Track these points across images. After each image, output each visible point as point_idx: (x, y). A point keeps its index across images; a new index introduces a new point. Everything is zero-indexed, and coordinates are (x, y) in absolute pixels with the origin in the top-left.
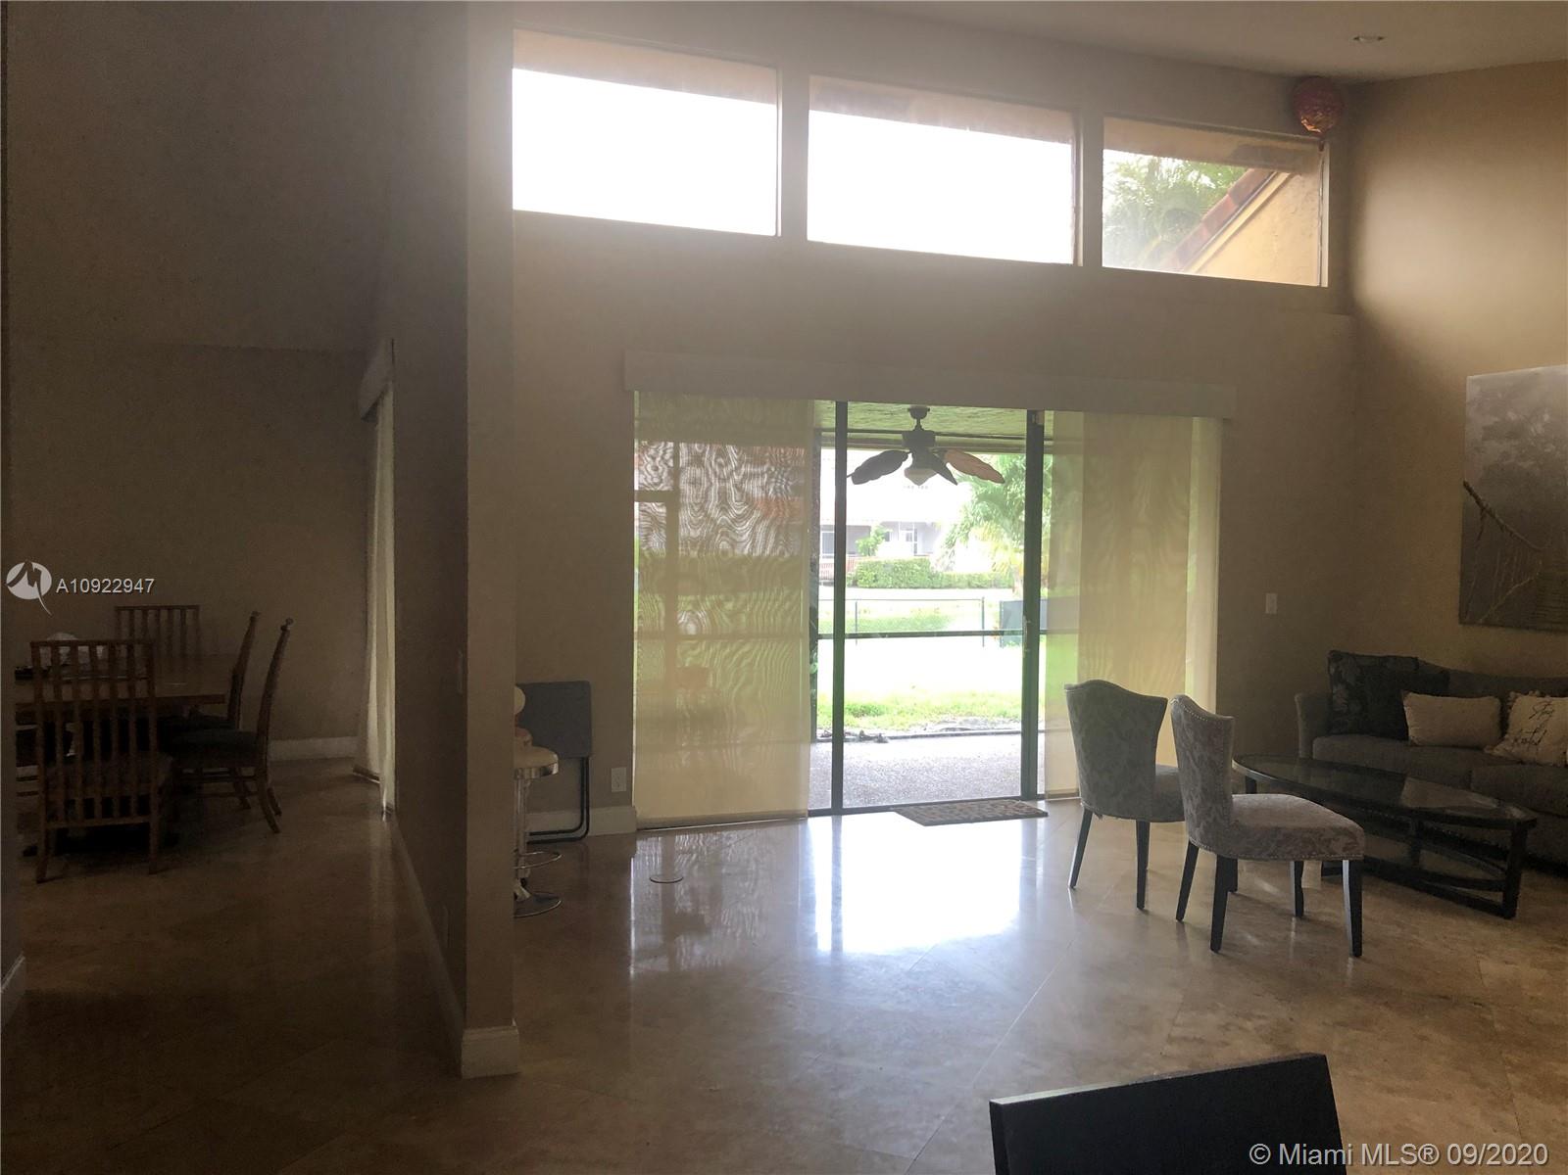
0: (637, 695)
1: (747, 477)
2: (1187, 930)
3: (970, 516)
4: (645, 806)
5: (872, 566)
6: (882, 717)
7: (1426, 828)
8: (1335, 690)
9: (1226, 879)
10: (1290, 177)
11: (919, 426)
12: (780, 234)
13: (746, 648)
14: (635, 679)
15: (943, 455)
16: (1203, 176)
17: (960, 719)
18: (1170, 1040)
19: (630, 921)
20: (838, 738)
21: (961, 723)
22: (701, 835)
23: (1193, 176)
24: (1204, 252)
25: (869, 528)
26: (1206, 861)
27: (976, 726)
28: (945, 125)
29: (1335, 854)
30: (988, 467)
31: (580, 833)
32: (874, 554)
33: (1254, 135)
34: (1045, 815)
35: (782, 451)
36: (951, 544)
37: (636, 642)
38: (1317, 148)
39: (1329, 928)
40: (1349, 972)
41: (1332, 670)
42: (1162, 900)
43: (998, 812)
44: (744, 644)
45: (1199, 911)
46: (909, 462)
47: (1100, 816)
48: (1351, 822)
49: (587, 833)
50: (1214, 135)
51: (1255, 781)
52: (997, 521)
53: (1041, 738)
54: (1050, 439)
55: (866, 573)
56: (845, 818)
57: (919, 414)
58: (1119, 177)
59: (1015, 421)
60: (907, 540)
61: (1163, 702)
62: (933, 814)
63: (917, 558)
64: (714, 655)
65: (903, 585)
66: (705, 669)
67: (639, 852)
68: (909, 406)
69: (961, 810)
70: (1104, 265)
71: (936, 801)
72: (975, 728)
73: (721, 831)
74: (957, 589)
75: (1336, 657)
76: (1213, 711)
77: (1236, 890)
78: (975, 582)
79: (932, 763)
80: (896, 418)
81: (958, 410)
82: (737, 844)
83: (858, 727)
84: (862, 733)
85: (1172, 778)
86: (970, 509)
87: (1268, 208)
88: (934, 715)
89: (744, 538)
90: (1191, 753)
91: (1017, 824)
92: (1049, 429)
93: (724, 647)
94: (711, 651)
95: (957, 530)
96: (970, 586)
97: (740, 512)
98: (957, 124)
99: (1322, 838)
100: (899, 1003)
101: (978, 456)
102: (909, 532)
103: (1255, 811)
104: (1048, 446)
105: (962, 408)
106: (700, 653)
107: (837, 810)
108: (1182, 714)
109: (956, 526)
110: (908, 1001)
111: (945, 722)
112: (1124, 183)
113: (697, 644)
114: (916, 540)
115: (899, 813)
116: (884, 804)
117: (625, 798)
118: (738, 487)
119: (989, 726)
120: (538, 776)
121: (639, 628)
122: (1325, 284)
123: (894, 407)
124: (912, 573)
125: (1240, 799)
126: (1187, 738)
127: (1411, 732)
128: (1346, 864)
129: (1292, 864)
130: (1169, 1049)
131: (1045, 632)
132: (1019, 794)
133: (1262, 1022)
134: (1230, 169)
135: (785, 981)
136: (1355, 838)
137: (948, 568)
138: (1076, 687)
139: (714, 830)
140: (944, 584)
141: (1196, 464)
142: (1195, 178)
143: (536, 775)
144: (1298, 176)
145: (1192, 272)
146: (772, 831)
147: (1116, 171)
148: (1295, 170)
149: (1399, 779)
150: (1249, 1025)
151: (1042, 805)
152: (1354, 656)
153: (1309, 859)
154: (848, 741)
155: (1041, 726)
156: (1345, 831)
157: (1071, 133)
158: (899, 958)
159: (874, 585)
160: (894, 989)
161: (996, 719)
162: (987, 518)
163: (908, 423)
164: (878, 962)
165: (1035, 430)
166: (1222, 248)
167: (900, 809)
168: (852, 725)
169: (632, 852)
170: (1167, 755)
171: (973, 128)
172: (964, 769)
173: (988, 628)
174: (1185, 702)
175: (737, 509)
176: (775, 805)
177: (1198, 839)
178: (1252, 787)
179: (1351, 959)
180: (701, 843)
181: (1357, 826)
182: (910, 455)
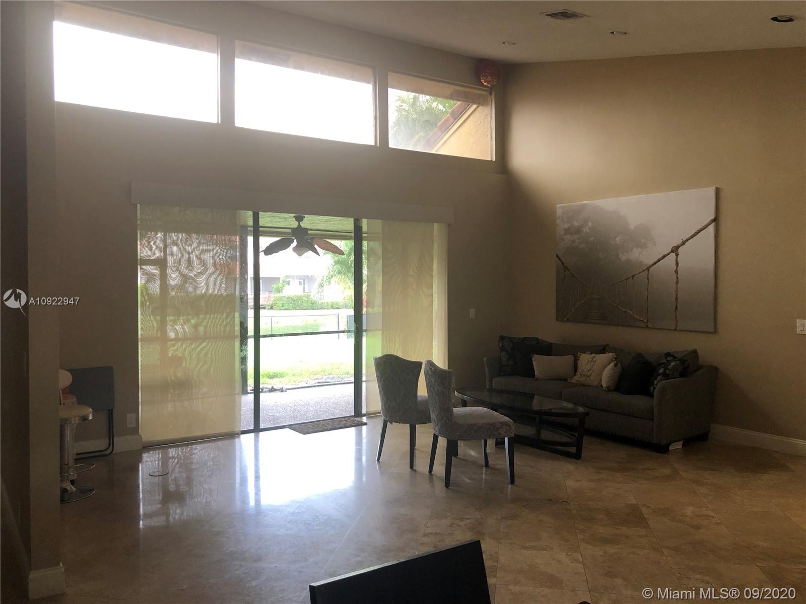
0: (141, 373)
1: (203, 251)
2: (435, 478)
3: (331, 272)
4: (147, 433)
5: (281, 299)
6: (284, 378)
7: (543, 419)
8: (502, 354)
9: (452, 450)
10: (477, 107)
11: (299, 225)
12: (220, 122)
13: (204, 345)
14: (140, 364)
15: (313, 241)
16: (439, 105)
17: (325, 377)
18: (425, 535)
19: (139, 499)
20: (257, 391)
21: (326, 379)
22: (180, 448)
23: (434, 105)
24: (438, 142)
25: (279, 279)
26: (442, 442)
27: (333, 380)
28: (308, 71)
29: (501, 435)
30: (336, 247)
31: (108, 452)
32: (282, 292)
33: (459, 85)
34: (366, 424)
35: (223, 238)
36: (321, 286)
37: (140, 343)
38: (488, 93)
39: (501, 471)
40: (509, 493)
41: (500, 345)
42: (422, 465)
43: (342, 425)
44: (203, 342)
45: (440, 468)
46: (295, 244)
47: (391, 423)
48: (507, 419)
49: (113, 451)
50: (442, 84)
51: (466, 401)
52: (344, 274)
53: (364, 385)
54: (366, 233)
55: (278, 302)
56: (261, 434)
57: (299, 219)
58: (399, 103)
59: (348, 224)
60: (300, 285)
61: (420, 364)
62: (308, 428)
63: (305, 294)
64: (185, 349)
65: (297, 308)
66: (180, 357)
67: (144, 460)
68: (294, 215)
69: (323, 425)
70: (389, 146)
71: (311, 421)
72: (333, 381)
73: (192, 445)
74: (326, 310)
75: (502, 338)
76: (446, 368)
77: (457, 455)
78: (334, 306)
79: (310, 401)
80: (287, 221)
81: (320, 217)
82: (200, 452)
83: (271, 384)
84: (272, 387)
85: (425, 402)
86: (331, 269)
87: (468, 121)
88: (312, 376)
89: (203, 284)
90: (434, 388)
91: (353, 430)
92: (365, 228)
93: (191, 344)
94: (184, 346)
95: (325, 279)
96: (332, 307)
97: (199, 271)
98: (315, 71)
99: (496, 428)
100: (287, 530)
101: (329, 241)
102: (300, 280)
103: (465, 416)
104: (365, 237)
105: (321, 216)
106: (177, 349)
107: (257, 429)
108: (429, 369)
109: (324, 277)
110: (291, 529)
111: (317, 379)
112: (402, 106)
113: (175, 344)
114: (304, 285)
115: (290, 429)
116: (283, 425)
117: (135, 430)
118: (199, 258)
119: (340, 380)
120: (80, 422)
121: (141, 335)
122: (494, 160)
123: (286, 215)
124: (303, 302)
125: (458, 410)
126: (431, 381)
127: (536, 373)
128: (506, 440)
129: (483, 440)
130: (425, 540)
131: (365, 331)
132: (353, 414)
133: (468, 521)
134: (452, 102)
135: (224, 524)
136: (510, 426)
137: (320, 299)
138: (379, 358)
139: (187, 445)
140: (319, 307)
141: (436, 246)
142: (436, 106)
143: (79, 420)
144: (481, 107)
145: (433, 152)
146: (220, 443)
147: (397, 100)
148: (480, 104)
149: (531, 396)
150: (462, 523)
151: (364, 419)
152: (510, 338)
153: (490, 438)
154: (262, 391)
155: (364, 378)
156: (506, 424)
157: (372, 79)
158: (287, 506)
159: (283, 308)
160: (284, 523)
161: (343, 376)
162: (340, 273)
163: (295, 224)
164: (276, 509)
165: (358, 229)
166: (446, 141)
167: (291, 427)
168: (264, 383)
169: (139, 459)
170: (422, 390)
171: (322, 73)
172: (326, 403)
173: (341, 329)
174: (431, 364)
175: (198, 269)
176: (223, 430)
177: (438, 431)
178: (464, 404)
179: (509, 486)
180: (180, 453)
181: (511, 420)
182: (295, 241)
